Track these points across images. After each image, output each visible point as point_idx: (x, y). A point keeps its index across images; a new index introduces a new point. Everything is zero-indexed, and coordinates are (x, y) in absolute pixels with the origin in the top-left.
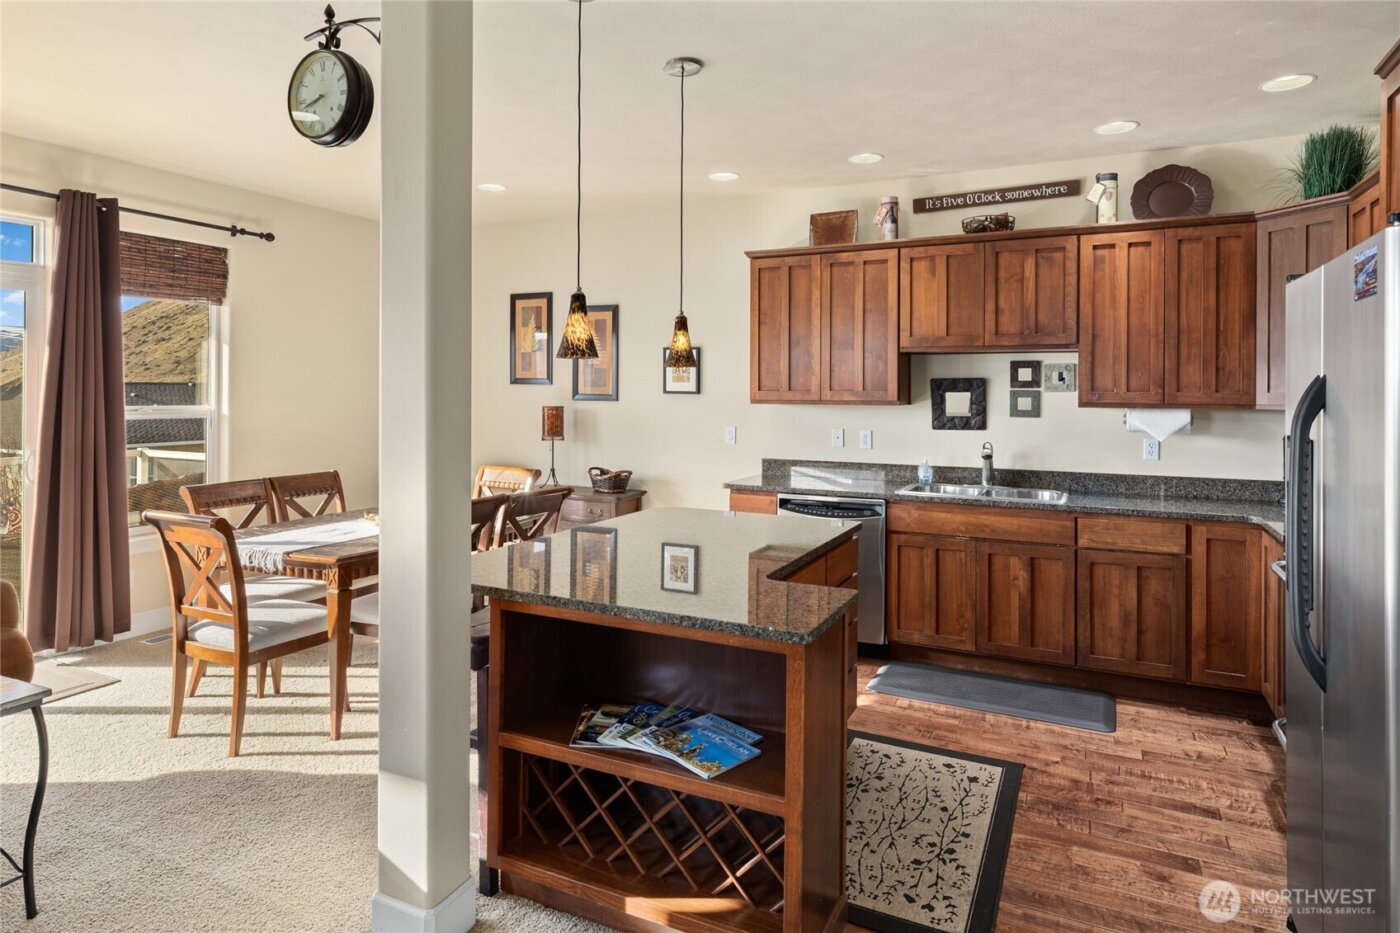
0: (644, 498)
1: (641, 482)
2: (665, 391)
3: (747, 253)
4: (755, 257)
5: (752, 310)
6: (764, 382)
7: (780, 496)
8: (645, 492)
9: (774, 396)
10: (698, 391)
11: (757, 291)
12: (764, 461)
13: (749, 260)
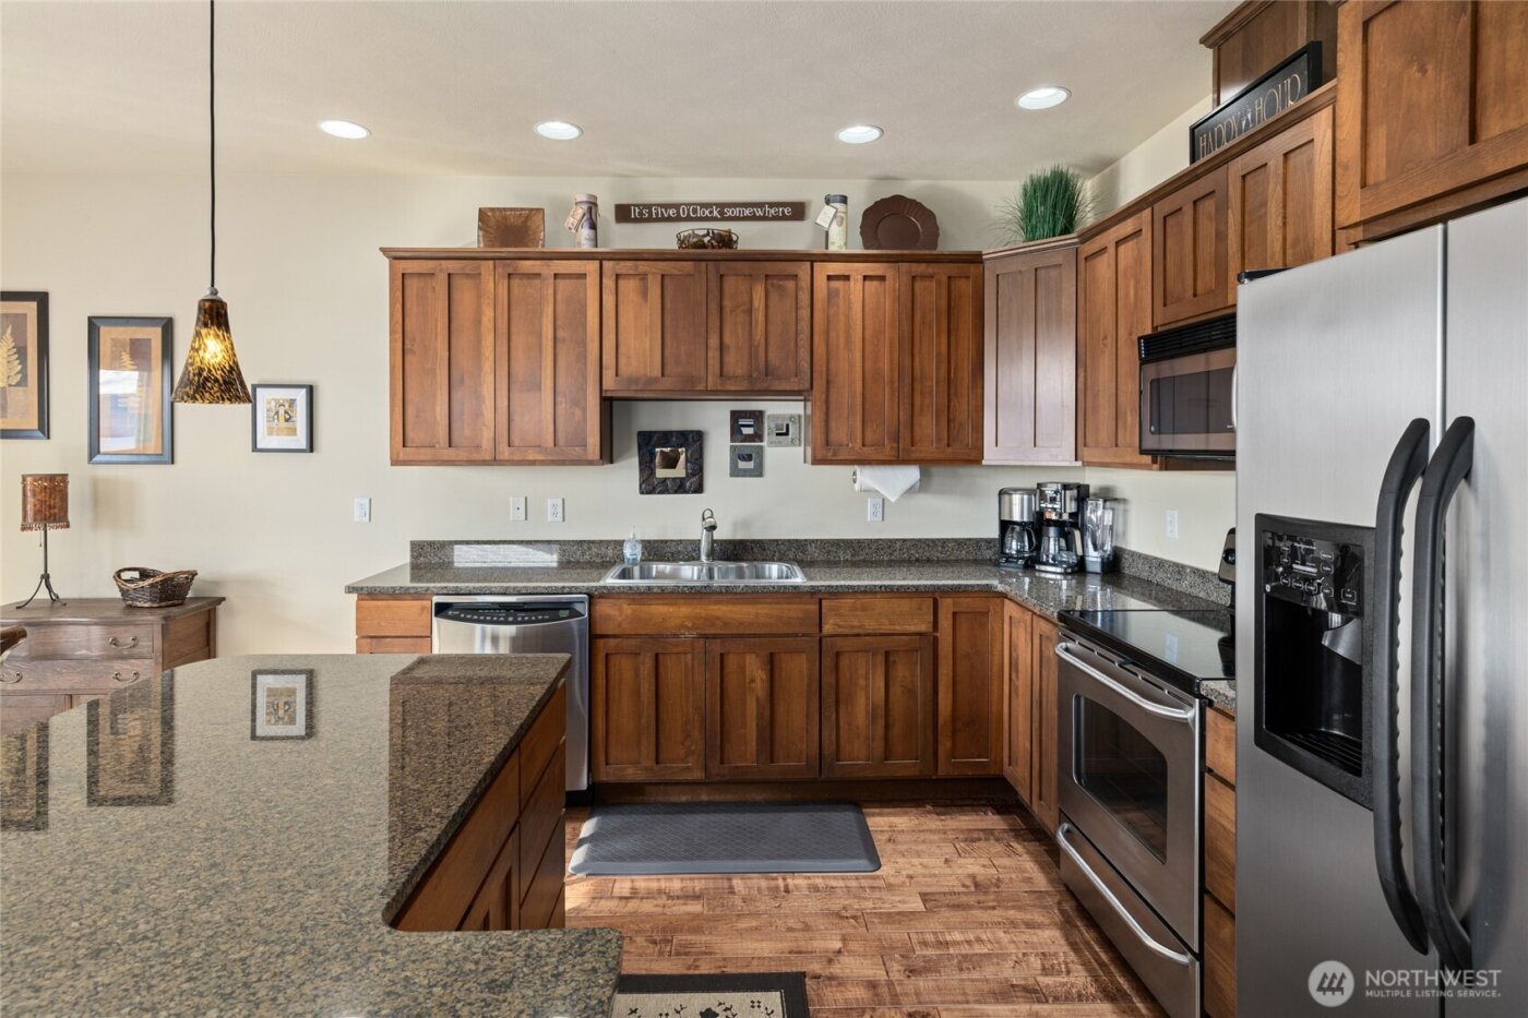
0: (221, 608)
1: (216, 584)
2: (255, 449)
3: (384, 250)
4: (395, 256)
5: (392, 332)
6: (410, 434)
7: (436, 599)
8: (224, 599)
9: (426, 454)
10: (311, 448)
11: (399, 306)
12: (413, 544)
13: (386, 261)
